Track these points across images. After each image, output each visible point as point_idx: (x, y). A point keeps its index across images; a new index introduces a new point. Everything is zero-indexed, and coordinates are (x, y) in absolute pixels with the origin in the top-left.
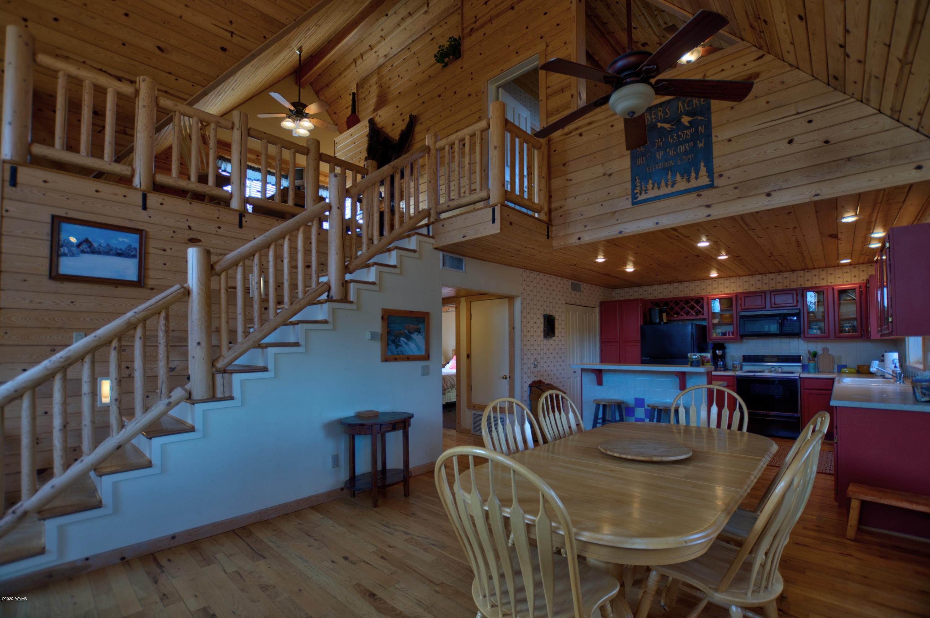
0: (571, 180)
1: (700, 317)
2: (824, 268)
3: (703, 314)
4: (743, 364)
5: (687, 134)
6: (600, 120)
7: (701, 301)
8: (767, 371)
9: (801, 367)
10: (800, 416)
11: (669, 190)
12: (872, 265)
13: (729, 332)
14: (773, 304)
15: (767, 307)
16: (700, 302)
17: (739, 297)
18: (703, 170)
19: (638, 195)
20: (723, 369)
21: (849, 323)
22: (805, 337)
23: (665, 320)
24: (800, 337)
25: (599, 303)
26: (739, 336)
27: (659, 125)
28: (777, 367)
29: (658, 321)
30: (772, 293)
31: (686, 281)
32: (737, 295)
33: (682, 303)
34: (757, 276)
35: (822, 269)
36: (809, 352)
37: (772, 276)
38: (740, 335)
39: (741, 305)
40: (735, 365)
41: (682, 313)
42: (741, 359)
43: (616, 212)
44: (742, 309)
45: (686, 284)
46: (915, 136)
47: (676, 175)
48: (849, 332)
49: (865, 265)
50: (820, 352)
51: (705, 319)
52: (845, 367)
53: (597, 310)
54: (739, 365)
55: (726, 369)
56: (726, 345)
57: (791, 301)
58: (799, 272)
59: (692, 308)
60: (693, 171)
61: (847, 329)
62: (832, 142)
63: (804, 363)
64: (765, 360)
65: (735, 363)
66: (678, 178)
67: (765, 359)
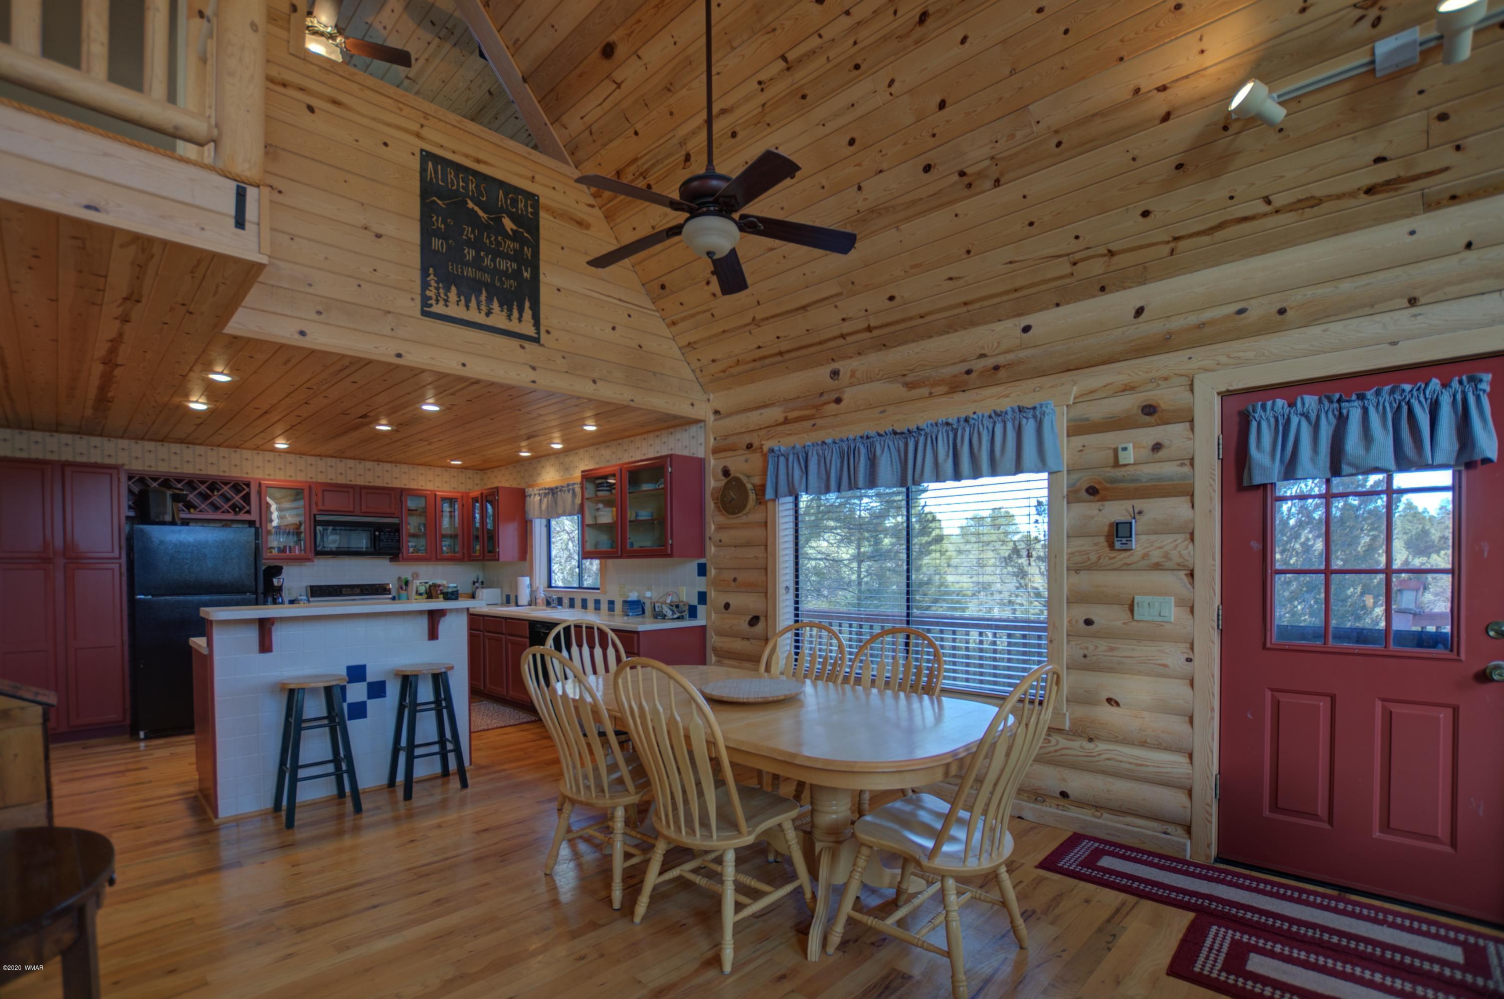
0: (280, 192)
1: (243, 517)
3: (248, 512)
5: (509, 246)
6: (359, 113)
7: (247, 488)
11: (481, 318)
14: (363, 507)
15: (356, 510)
16: (245, 490)
17: (314, 490)
18: (528, 313)
19: (433, 302)
21: (446, 541)
22: (404, 558)
26: (313, 554)
27: (471, 205)
33: (203, 487)
36: (399, 578)
38: (316, 552)
39: (316, 503)
41: (204, 506)
43: (389, 312)
44: (319, 510)
46: (691, 376)
47: (492, 300)
48: (447, 553)
51: (252, 522)
59: (226, 498)
60: (515, 307)
61: (445, 549)
62: (644, 348)
66: (495, 305)
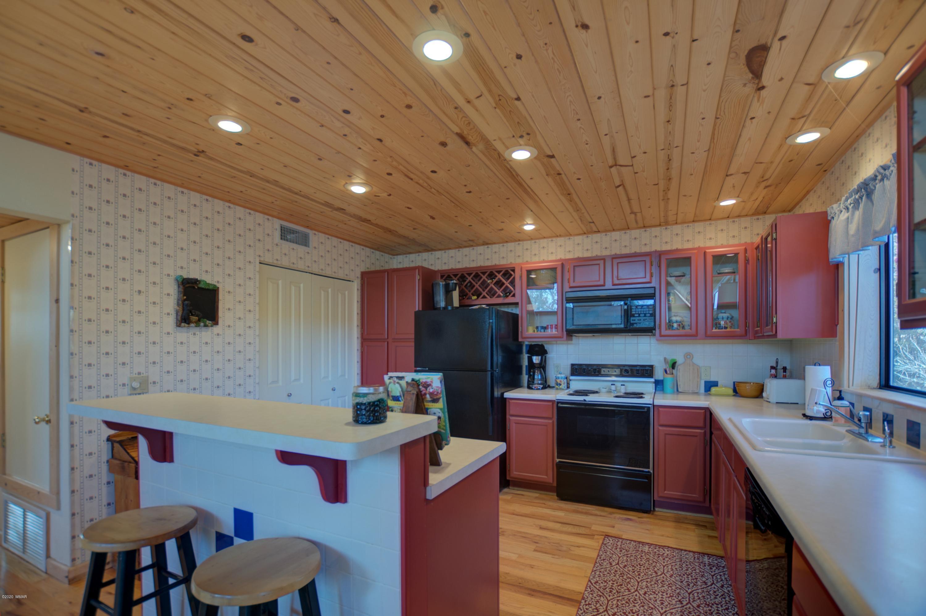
1: (510, 300)
2: (690, 222)
3: (514, 296)
4: (572, 378)
7: (512, 273)
8: (604, 390)
9: (654, 385)
10: (652, 472)
12: (758, 219)
13: (552, 325)
14: (615, 279)
15: (606, 284)
16: (511, 275)
17: (567, 268)
20: (541, 386)
21: (725, 313)
22: (661, 336)
23: (456, 303)
24: (654, 335)
25: (359, 275)
26: (565, 333)
28: (618, 384)
29: (442, 304)
30: (614, 260)
31: (495, 243)
32: (563, 264)
33: (484, 277)
34: (594, 235)
35: (686, 225)
36: (665, 359)
37: (616, 235)
38: (567, 330)
39: (569, 280)
40: (558, 381)
41: (484, 293)
42: (568, 371)
44: (571, 287)
45: (495, 247)
48: (726, 328)
49: (748, 219)
50: (680, 360)
51: (517, 304)
52: (715, 384)
53: (356, 286)
54: (565, 380)
55: (546, 386)
56: (547, 347)
57: (642, 275)
58: (653, 229)
59: (499, 284)
61: (722, 323)
63: (657, 378)
64: (602, 373)
65: (559, 378)
67: (603, 370)
